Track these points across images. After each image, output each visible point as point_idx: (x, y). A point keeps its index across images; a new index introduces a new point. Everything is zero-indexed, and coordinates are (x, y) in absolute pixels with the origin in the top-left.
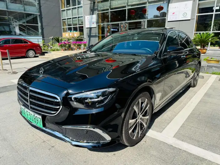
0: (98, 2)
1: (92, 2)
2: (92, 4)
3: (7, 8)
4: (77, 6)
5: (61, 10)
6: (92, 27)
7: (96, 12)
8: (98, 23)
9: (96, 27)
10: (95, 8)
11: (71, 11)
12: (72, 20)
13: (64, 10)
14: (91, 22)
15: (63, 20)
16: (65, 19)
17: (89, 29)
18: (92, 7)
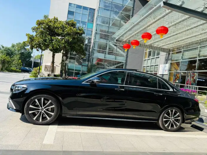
0: (172, 53)
1: (168, 54)
2: (167, 55)
3: (105, 57)
4: (155, 57)
5: (144, 59)
6: (164, 74)
7: (170, 62)
8: (170, 71)
9: (167, 75)
10: (169, 58)
11: (150, 60)
12: (150, 67)
13: (146, 60)
14: (164, 70)
15: (143, 67)
16: (145, 67)
17: (162, 75)
18: (167, 57)
